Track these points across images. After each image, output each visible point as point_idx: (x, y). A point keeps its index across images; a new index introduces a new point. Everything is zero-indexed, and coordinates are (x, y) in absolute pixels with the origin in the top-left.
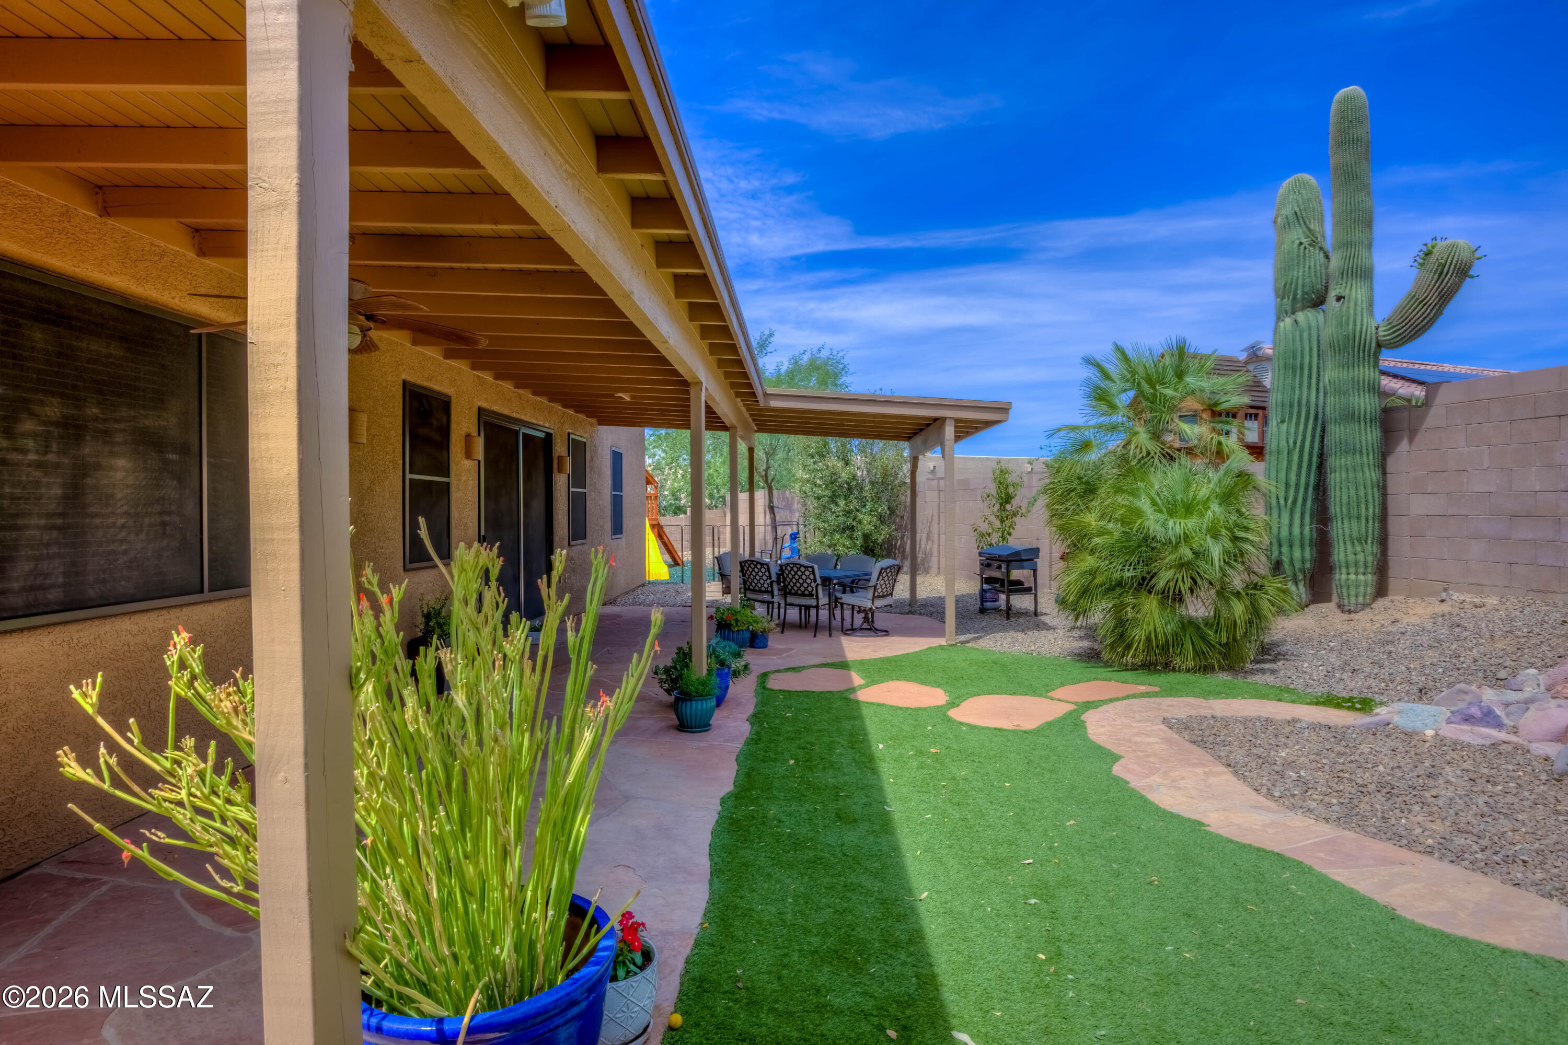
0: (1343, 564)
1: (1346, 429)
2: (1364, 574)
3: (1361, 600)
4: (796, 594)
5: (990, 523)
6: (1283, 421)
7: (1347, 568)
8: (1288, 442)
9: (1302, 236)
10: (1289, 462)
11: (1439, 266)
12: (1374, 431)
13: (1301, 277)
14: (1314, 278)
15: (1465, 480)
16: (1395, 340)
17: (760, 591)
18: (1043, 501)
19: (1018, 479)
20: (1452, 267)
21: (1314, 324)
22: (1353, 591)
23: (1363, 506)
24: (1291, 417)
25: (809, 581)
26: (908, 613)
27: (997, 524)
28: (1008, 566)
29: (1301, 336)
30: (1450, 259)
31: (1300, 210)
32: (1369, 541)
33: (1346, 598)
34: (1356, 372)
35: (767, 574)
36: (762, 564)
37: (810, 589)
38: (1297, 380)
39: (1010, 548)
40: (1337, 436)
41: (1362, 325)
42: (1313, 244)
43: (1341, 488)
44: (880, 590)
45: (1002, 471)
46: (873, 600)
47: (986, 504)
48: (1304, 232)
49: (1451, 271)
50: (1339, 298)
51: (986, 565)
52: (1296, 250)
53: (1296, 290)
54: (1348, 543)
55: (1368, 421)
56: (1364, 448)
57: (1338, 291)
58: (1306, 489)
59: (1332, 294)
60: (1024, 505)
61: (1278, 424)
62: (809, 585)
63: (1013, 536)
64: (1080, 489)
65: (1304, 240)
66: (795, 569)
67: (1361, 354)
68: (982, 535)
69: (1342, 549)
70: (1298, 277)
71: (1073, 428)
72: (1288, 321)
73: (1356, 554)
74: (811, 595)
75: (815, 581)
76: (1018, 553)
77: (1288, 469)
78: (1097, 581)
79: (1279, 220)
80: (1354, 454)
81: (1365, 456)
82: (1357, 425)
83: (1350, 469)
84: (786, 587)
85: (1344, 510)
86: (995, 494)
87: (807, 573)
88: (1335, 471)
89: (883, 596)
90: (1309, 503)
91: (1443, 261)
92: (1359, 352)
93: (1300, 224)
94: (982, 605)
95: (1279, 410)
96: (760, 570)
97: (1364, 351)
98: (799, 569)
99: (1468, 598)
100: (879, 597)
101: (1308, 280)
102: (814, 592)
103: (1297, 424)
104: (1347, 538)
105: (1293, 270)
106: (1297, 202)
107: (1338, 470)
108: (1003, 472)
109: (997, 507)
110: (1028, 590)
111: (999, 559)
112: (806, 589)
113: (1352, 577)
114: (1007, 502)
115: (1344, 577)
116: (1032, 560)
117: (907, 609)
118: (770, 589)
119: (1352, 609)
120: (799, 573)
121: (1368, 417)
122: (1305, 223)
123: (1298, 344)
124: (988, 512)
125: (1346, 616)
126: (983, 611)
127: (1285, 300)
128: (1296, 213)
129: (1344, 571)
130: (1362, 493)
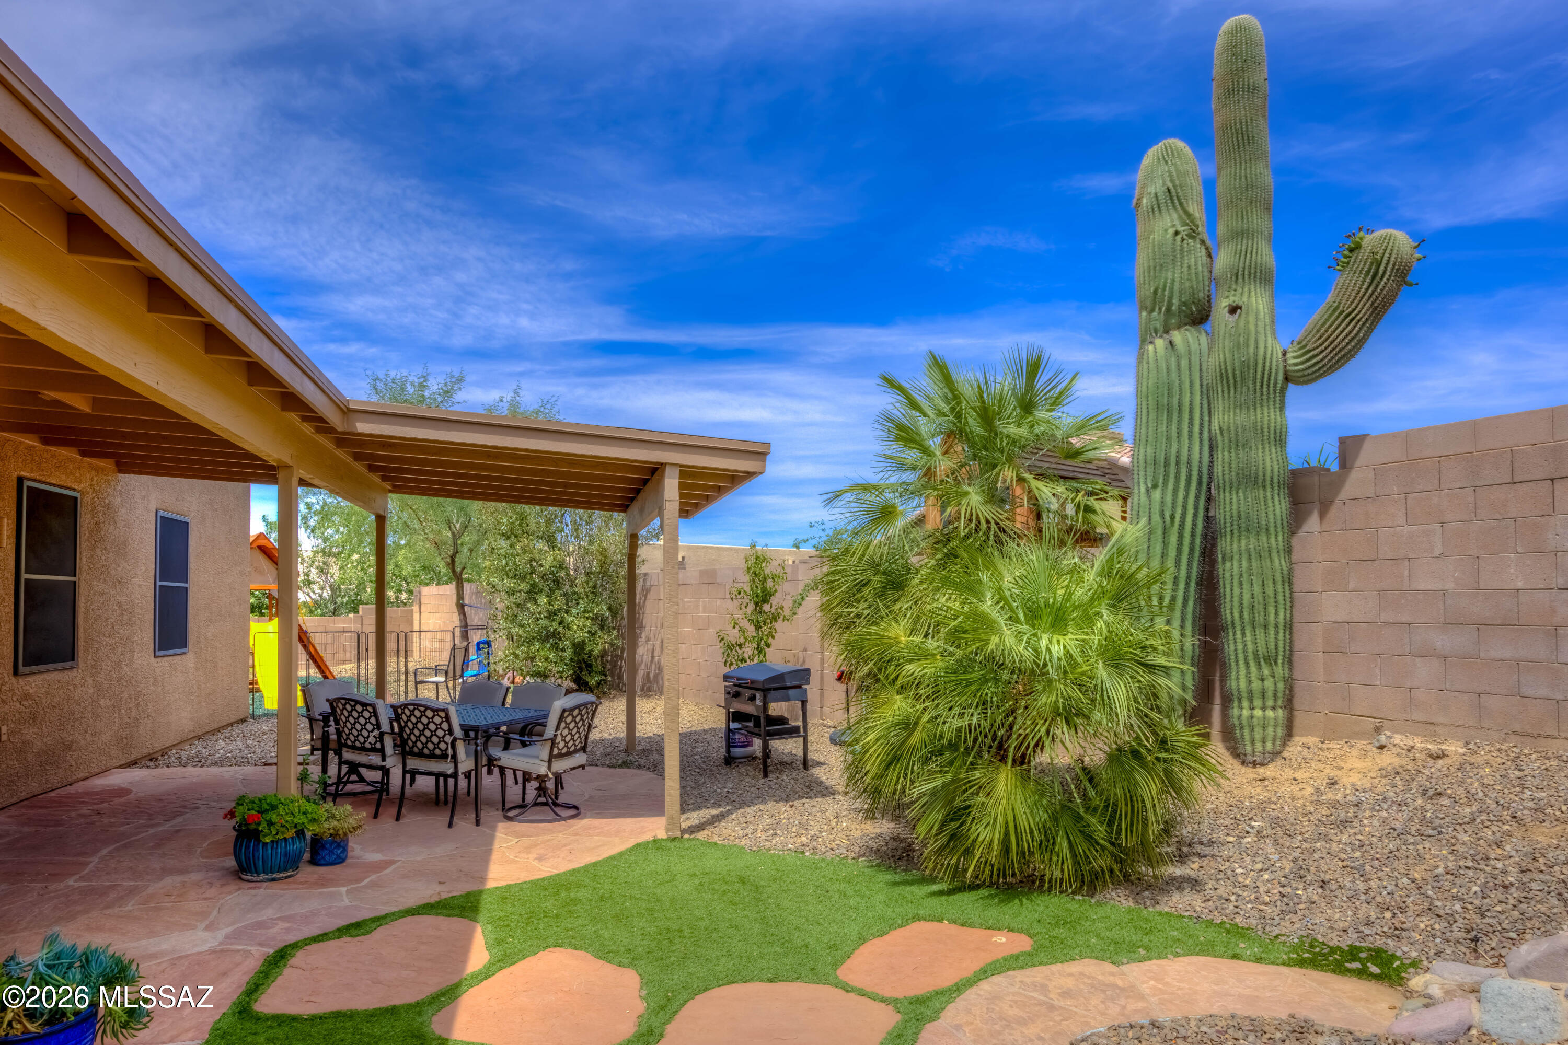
0: (1244, 695)
1: (1246, 497)
2: (1274, 708)
3: (1269, 746)
4: (421, 755)
5: (742, 630)
6: (1155, 486)
7: (1251, 700)
8: (1162, 516)
9: (1177, 222)
10: (1165, 544)
11: (1372, 264)
12: (1283, 501)
13: (1177, 280)
14: (1194, 283)
15: (1406, 572)
16: (1310, 371)
17: (363, 749)
18: (814, 600)
19: (779, 569)
20: (1390, 266)
21: (1194, 347)
22: (1258, 735)
23: (1272, 610)
24: (1166, 481)
25: (440, 733)
26: (621, 766)
27: (751, 630)
28: (765, 697)
29: (1179, 365)
30: (1387, 255)
31: (1175, 187)
32: (1280, 661)
33: (1248, 743)
34: (1259, 416)
35: (373, 720)
36: (364, 705)
37: (443, 746)
38: (1174, 427)
39: (770, 669)
40: (1235, 507)
41: (1266, 347)
42: (1193, 234)
43: (1241, 584)
44: (562, 745)
45: (757, 558)
46: (550, 762)
47: (737, 603)
48: (1180, 217)
49: (1388, 273)
50: (1233, 310)
51: (734, 694)
52: (1170, 241)
53: (1171, 298)
54: (1252, 663)
55: (1276, 485)
56: (1272, 524)
57: (1232, 298)
58: (1187, 584)
59: (1222, 304)
60: (788, 604)
61: (1148, 490)
62: (441, 740)
63: (772, 647)
64: (877, 582)
65: (1181, 229)
66: (417, 713)
67: (1265, 389)
68: (730, 647)
69: (1243, 672)
70: (1173, 280)
71: (866, 488)
72: (1160, 343)
73: (1263, 680)
74: (444, 756)
75: (451, 732)
76: (781, 677)
77: (1164, 555)
78: (915, 739)
79: (1145, 201)
80: (1258, 533)
81: (1273, 537)
82: (1261, 492)
83: (1253, 554)
84: (404, 742)
85: (1246, 615)
86: (748, 589)
87: (437, 720)
88: (1231, 559)
89: (569, 754)
90: (1191, 604)
91: (1378, 257)
92: (1262, 386)
93: (1174, 207)
94: (728, 751)
95: (1150, 470)
96: (360, 714)
97: (1268, 386)
98: (423, 714)
99: (1418, 742)
100: (561, 756)
101: (1187, 284)
102: (450, 752)
103: (1175, 491)
104: (1251, 656)
105: (1167, 270)
106: (1171, 175)
107: (1236, 557)
108: (760, 559)
109: (751, 607)
110: (794, 731)
111: (753, 686)
112: (437, 746)
113: (1258, 713)
114: (765, 601)
115: (1246, 713)
116: (799, 687)
117: (622, 757)
118: (378, 746)
119: (1258, 760)
120: (425, 720)
121: (1276, 480)
122: (1181, 204)
123: (1174, 375)
124: (738, 615)
125: (1251, 773)
126: (729, 761)
127: (1155, 314)
128: (1169, 190)
129: (1245, 704)
130: (1270, 591)
